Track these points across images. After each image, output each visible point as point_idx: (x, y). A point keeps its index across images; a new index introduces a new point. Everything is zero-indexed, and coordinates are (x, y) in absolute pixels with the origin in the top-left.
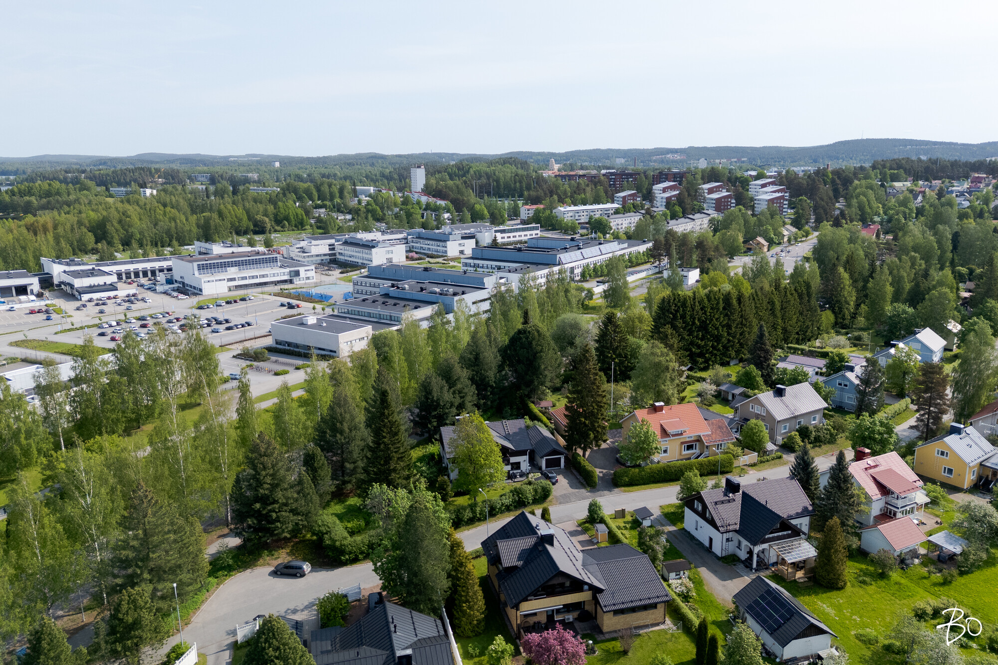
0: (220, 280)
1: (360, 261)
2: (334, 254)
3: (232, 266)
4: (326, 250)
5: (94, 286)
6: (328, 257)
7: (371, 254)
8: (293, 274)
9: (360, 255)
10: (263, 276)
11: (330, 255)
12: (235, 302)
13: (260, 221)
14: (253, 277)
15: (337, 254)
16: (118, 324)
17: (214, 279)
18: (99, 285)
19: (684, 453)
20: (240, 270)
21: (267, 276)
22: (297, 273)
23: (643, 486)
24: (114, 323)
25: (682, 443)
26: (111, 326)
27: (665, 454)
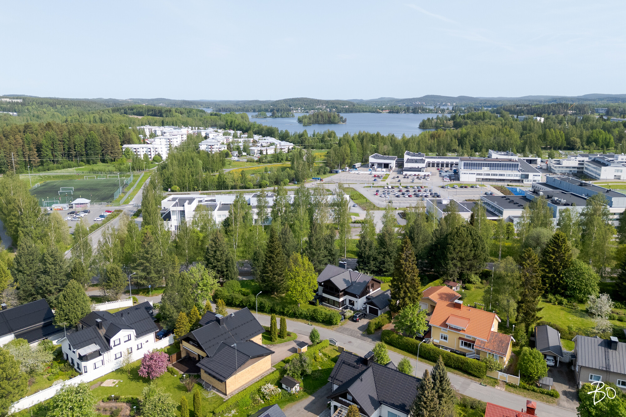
0: (472, 174)
1: (594, 175)
2: (583, 168)
3: (486, 166)
4: (576, 164)
5: (413, 168)
6: (576, 169)
7: (600, 171)
8: (523, 176)
9: (594, 170)
10: (501, 175)
11: (578, 168)
12: (466, 187)
13: (572, 141)
14: (494, 175)
15: (584, 168)
16: (392, 188)
17: (468, 172)
18: (415, 168)
19: (461, 347)
20: (490, 169)
21: (504, 175)
22: (527, 177)
23: (398, 350)
24: (390, 187)
25: (460, 338)
26: (388, 188)
27: (445, 341)
